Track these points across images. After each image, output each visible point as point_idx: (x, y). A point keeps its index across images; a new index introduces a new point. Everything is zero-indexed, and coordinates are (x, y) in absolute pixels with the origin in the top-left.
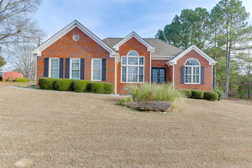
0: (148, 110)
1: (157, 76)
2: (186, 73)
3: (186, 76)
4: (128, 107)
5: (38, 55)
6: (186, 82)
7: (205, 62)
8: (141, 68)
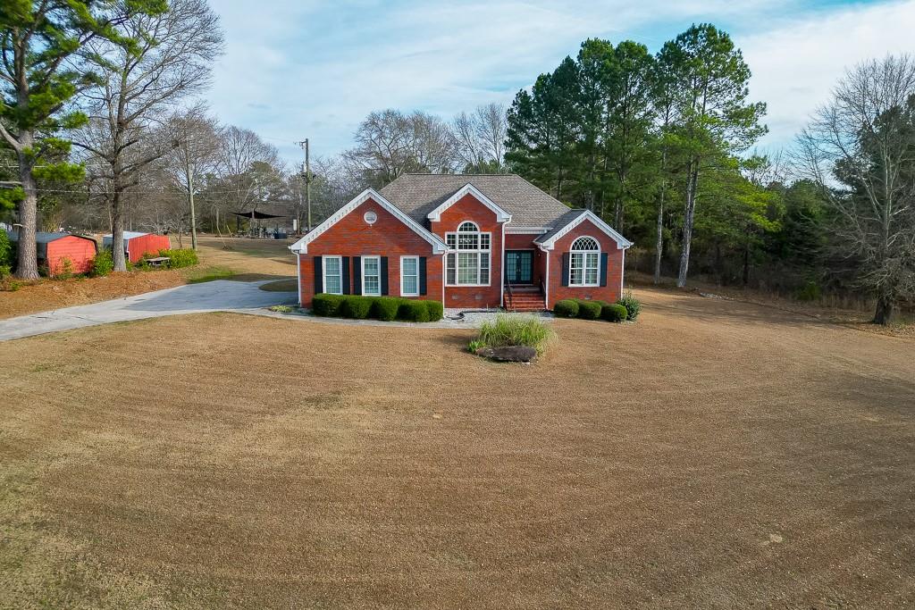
0: (507, 361)
1: (515, 268)
2: (573, 266)
3: (572, 271)
4: (481, 355)
5: (301, 252)
6: (572, 282)
7: (610, 245)
8: (485, 256)
